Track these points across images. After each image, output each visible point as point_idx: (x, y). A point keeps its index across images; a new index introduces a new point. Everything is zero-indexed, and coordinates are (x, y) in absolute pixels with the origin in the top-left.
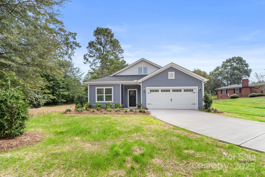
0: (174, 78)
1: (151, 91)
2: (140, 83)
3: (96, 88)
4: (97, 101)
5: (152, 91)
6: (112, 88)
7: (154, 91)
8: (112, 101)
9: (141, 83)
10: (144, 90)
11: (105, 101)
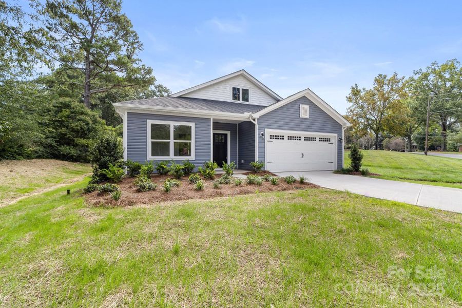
0: (308, 117)
1: (272, 137)
2: (254, 120)
3: (150, 122)
4: (150, 157)
5: (273, 138)
6: (193, 125)
7: (276, 139)
8: (192, 157)
9: (256, 120)
10: (262, 134)
11: (172, 156)
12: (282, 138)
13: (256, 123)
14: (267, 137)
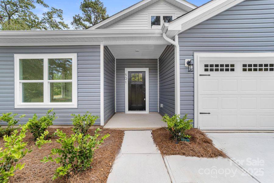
1: (209, 68)
3: (18, 58)
4: (18, 104)
5: (212, 70)
6: (73, 57)
7: (217, 70)
8: (74, 104)
9: (176, 38)
10: (189, 63)
11: (46, 103)
12: (230, 68)
13: (176, 43)
14: (199, 68)
